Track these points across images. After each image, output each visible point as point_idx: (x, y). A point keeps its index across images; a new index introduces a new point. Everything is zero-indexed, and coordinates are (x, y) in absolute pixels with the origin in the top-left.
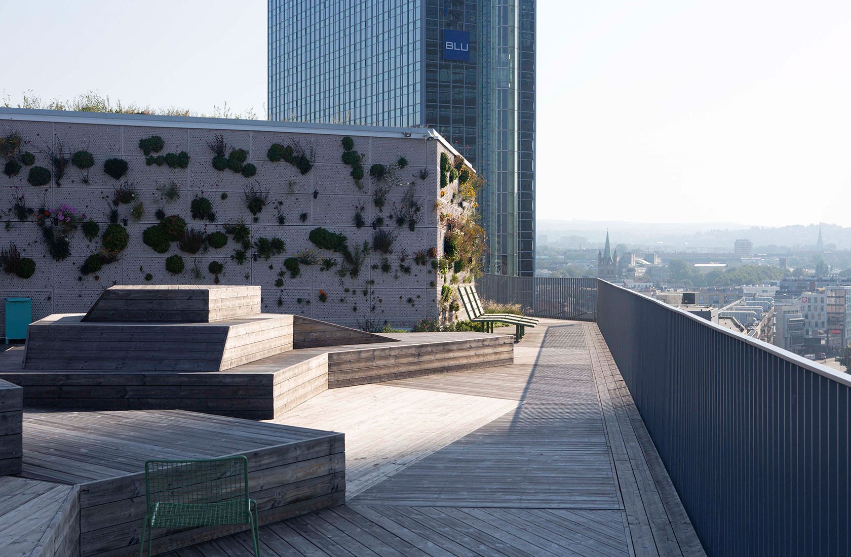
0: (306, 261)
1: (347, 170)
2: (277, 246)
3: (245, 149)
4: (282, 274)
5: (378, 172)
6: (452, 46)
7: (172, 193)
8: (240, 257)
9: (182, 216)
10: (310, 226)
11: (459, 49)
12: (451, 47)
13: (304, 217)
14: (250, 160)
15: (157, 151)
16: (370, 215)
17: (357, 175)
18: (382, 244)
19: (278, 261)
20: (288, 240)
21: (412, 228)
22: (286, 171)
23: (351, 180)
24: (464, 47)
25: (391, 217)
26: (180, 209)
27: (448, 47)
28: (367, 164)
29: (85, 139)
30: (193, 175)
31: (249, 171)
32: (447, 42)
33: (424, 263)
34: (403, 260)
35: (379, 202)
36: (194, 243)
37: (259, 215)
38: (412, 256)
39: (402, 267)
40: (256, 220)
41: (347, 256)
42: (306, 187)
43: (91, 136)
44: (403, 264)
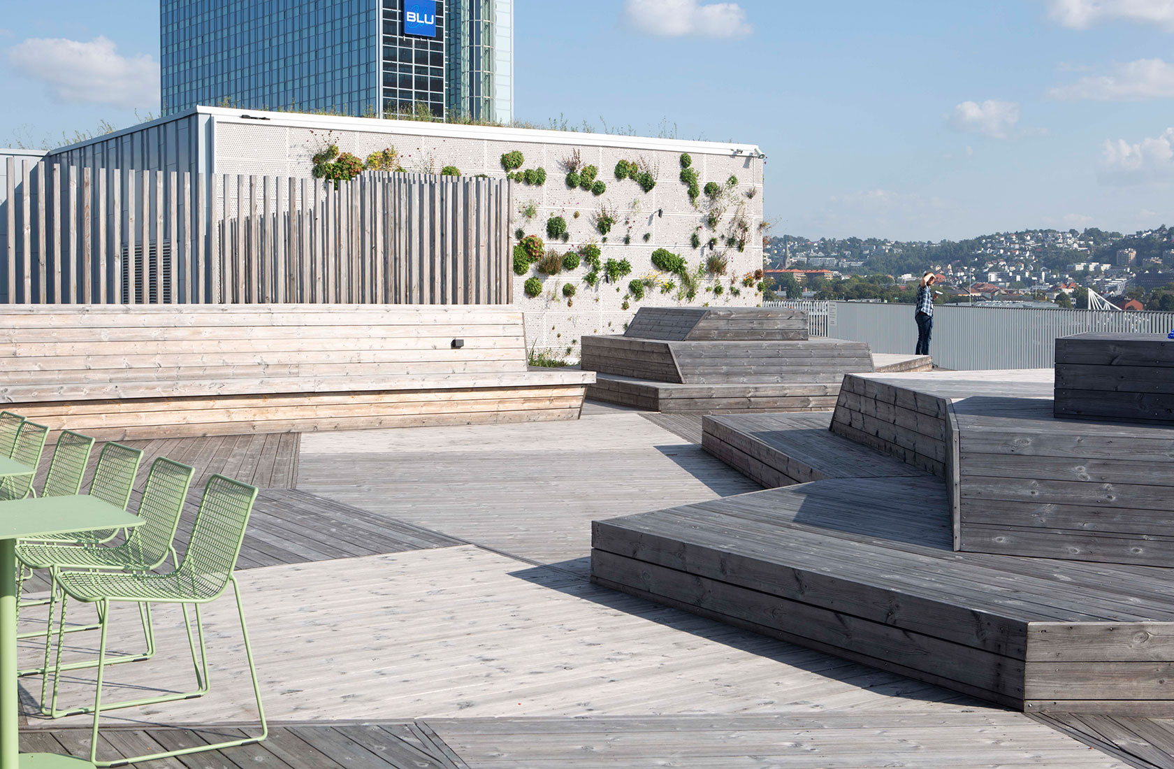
0: (649, 284)
1: (685, 189)
2: (624, 268)
3: (595, 165)
4: (626, 297)
5: (711, 190)
6: (414, 17)
7: (529, 213)
8: (590, 279)
9: (539, 236)
10: (653, 246)
11: (423, 22)
12: (413, 19)
13: (646, 237)
14: (599, 177)
15: (516, 167)
16: (705, 236)
17: (692, 194)
18: (715, 266)
19: (624, 282)
20: (633, 261)
21: (740, 248)
22: (630, 187)
23: (687, 197)
24: (429, 20)
25: (723, 237)
26: (536, 229)
27: (410, 18)
28: (701, 184)
29: (452, 153)
30: (549, 192)
31: (598, 190)
32: (408, 13)
33: (751, 285)
34: (733, 282)
35: (711, 222)
36: (550, 266)
37: (607, 235)
38: (741, 279)
39: (732, 289)
40: (604, 240)
41: (686, 280)
42: (649, 206)
43: (457, 150)
44: (733, 286)
